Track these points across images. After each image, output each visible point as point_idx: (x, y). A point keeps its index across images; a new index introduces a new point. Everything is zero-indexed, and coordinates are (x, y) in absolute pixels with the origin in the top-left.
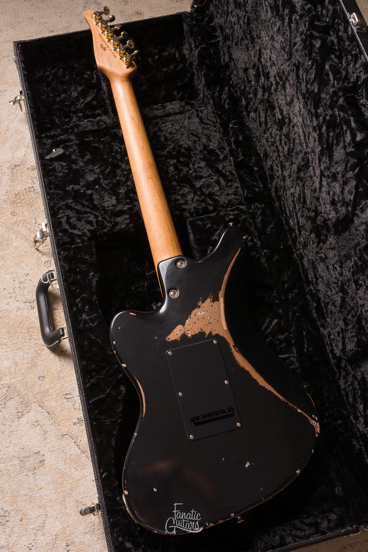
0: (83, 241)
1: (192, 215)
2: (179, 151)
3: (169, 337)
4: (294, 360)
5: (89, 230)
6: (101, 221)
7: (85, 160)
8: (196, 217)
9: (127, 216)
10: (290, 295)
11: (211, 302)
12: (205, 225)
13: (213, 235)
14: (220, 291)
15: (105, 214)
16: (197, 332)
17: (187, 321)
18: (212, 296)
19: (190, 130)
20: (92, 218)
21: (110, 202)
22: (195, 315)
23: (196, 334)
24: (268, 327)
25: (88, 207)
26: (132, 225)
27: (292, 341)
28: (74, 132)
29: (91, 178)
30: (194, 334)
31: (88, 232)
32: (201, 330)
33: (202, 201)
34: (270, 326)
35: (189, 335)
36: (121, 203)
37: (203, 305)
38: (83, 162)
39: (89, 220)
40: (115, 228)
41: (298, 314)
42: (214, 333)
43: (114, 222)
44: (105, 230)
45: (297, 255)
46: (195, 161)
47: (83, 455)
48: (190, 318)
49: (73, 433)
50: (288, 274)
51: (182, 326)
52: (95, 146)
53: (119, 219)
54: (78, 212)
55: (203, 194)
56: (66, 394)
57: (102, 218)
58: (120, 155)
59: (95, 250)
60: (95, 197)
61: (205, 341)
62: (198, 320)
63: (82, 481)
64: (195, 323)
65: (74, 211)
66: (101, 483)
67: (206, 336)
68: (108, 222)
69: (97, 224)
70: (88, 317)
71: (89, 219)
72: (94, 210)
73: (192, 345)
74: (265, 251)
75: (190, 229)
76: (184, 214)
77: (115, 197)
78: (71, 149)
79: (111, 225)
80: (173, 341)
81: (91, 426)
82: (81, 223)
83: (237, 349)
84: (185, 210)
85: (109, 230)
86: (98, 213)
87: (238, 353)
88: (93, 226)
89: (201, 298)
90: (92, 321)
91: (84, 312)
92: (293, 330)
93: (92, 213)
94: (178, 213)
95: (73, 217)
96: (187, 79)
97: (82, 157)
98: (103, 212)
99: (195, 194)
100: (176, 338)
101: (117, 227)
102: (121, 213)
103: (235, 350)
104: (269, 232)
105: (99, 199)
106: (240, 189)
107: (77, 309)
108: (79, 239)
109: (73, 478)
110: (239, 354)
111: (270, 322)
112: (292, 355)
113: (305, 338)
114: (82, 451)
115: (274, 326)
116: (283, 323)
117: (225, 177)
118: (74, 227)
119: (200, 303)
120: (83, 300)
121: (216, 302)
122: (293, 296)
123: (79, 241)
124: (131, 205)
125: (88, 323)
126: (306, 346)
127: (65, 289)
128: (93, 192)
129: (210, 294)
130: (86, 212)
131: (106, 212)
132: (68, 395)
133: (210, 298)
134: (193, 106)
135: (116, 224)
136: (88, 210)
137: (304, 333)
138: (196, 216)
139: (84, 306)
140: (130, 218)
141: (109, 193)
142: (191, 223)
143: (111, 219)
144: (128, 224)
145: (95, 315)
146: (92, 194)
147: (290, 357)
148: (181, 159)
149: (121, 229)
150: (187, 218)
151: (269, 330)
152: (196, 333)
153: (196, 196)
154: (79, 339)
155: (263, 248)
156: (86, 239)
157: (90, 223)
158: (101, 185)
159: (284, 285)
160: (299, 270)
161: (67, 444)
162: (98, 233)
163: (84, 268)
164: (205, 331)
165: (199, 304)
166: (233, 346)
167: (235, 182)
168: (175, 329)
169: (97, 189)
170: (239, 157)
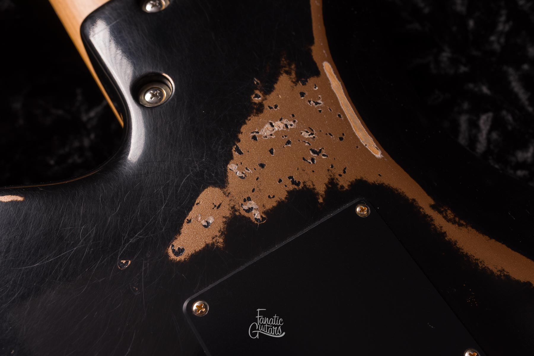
3: (177, 244)
11: (296, 83)
14: (311, 41)
16: (282, 195)
17: (232, 166)
18: (290, 65)
22: (254, 138)
23: (280, 204)
30: (271, 204)
32: (294, 182)
35: (257, 215)
37: (272, 99)
42: (344, 182)
48: (240, 153)
51: (217, 189)
61: (323, 220)
62: (271, 151)
64: (262, 166)
67: (321, 200)
73: (277, 247)
80: (196, 257)
83: (450, 214)
87: (460, 225)
89: (256, 81)
100: (209, 241)
103: (445, 217)
110: (464, 229)
119: (257, 96)
121: (312, 81)
129: (283, 61)
133: (288, 73)
152: (277, 198)
164: (309, 184)
165: (257, 100)
166: (433, 207)
168: (195, 208)
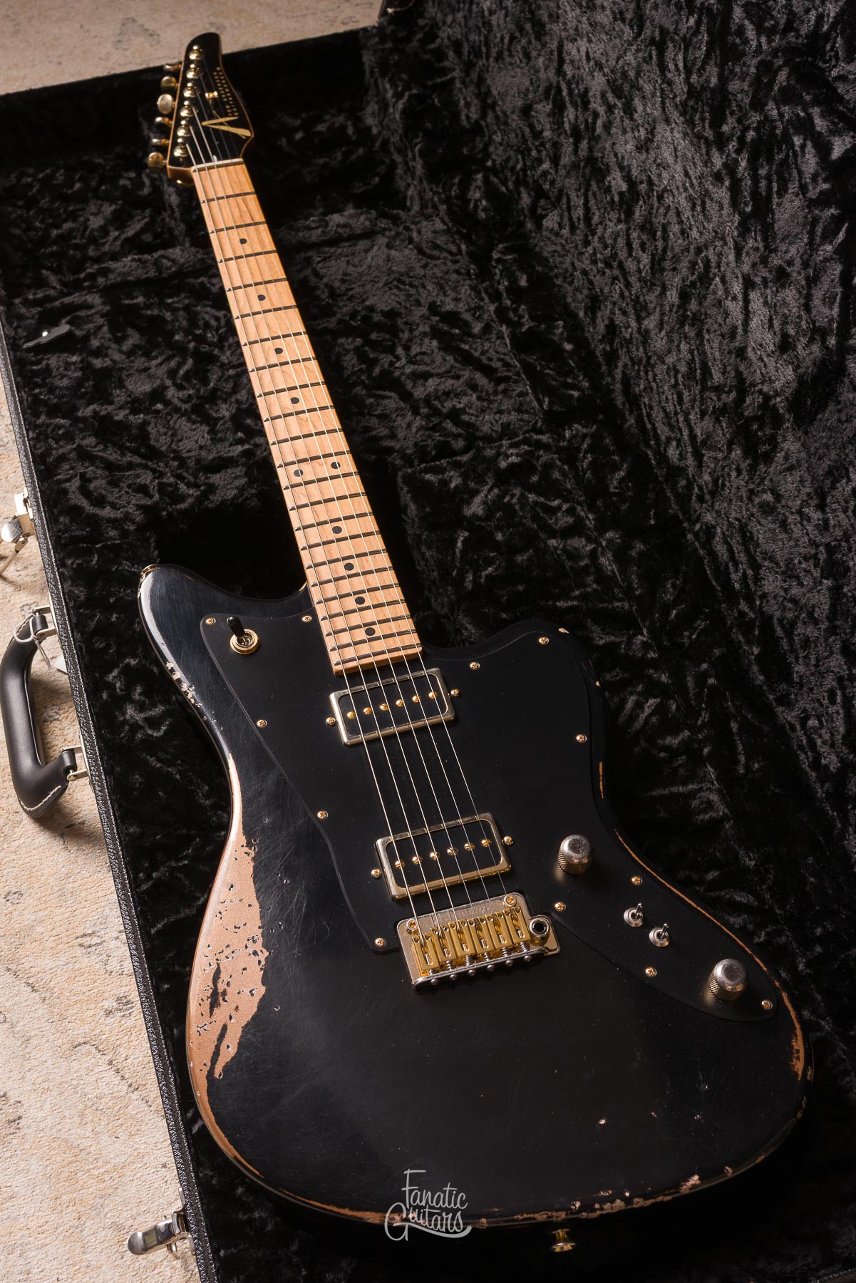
0: (124, 534)
1: (408, 461)
2: (367, 319)
4: (714, 797)
5: (139, 507)
6: (170, 485)
7: (125, 348)
8: (419, 465)
9: (239, 471)
10: (688, 637)
12: (445, 483)
13: (469, 503)
15: (180, 467)
19: (393, 272)
20: (146, 478)
21: (193, 438)
24: (633, 717)
25: (135, 452)
26: (254, 491)
27: (702, 750)
28: (95, 287)
29: (140, 386)
31: (138, 510)
33: (434, 429)
34: (638, 716)
36: (221, 440)
38: (121, 352)
39: (140, 484)
40: (208, 499)
41: (712, 681)
43: (205, 484)
44: (182, 506)
45: (696, 535)
46: (410, 340)
47: (135, 1096)
49: (104, 1037)
50: (674, 586)
52: (152, 315)
53: (216, 478)
54: (109, 466)
55: (436, 412)
56: (84, 935)
57: (172, 475)
58: (217, 332)
59: (156, 553)
60: (154, 431)
63: (132, 1167)
65: (98, 463)
66: (189, 1148)
68: (189, 485)
69: (160, 491)
70: (142, 715)
71: (138, 480)
72: (152, 461)
74: (609, 535)
75: (408, 492)
76: (390, 459)
77: (207, 429)
78: (91, 326)
79: (198, 493)
81: (157, 994)
82: (117, 490)
84: (390, 450)
85: (192, 506)
86: (162, 464)
88: (151, 497)
90: (153, 723)
91: (132, 701)
92: (703, 721)
93: (146, 467)
94: (373, 457)
95: (96, 478)
96: (377, 179)
97: (119, 341)
98: (176, 463)
99: (416, 412)
101: (212, 497)
102: (221, 464)
104: (616, 488)
105: (165, 434)
106: (531, 397)
107: (110, 696)
108: (114, 528)
109: (107, 1163)
111: (639, 706)
112: (705, 785)
113: (737, 738)
114: (130, 1086)
115: (650, 715)
116: (674, 707)
117: (488, 371)
118: (100, 502)
120: (127, 671)
122: (694, 637)
123: (113, 533)
124: (249, 443)
125: (141, 728)
126: (742, 758)
127: (79, 649)
128: (148, 417)
130: (130, 466)
131: (182, 462)
132: (88, 938)
134: (396, 220)
135: (212, 488)
136: (137, 460)
137: (734, 726)
138: (420, 463)
139: (129, 688)
140: (246, 475)
141: (189, 420)
142: (409, 480)
143: (196, 477)
144: (241, 489)
145: (159, 709)
146: (145, 423)
147: (700, 790)
148: (374, 336)
149: (223, 502)
150: (396, 469)
151: (638, 725)
153: (418, 418)
154: (118, 769)
155: (602, 527)
156: (132, 528)
157: (143, 489)
158: (167, 403)
159: (669, 613)
160: (705, 571)
161: (87, 1069)
162: (164, 513)
163: (127, 595)
167: (516, 382)
169: (157, 412)
170: (523, 325)
